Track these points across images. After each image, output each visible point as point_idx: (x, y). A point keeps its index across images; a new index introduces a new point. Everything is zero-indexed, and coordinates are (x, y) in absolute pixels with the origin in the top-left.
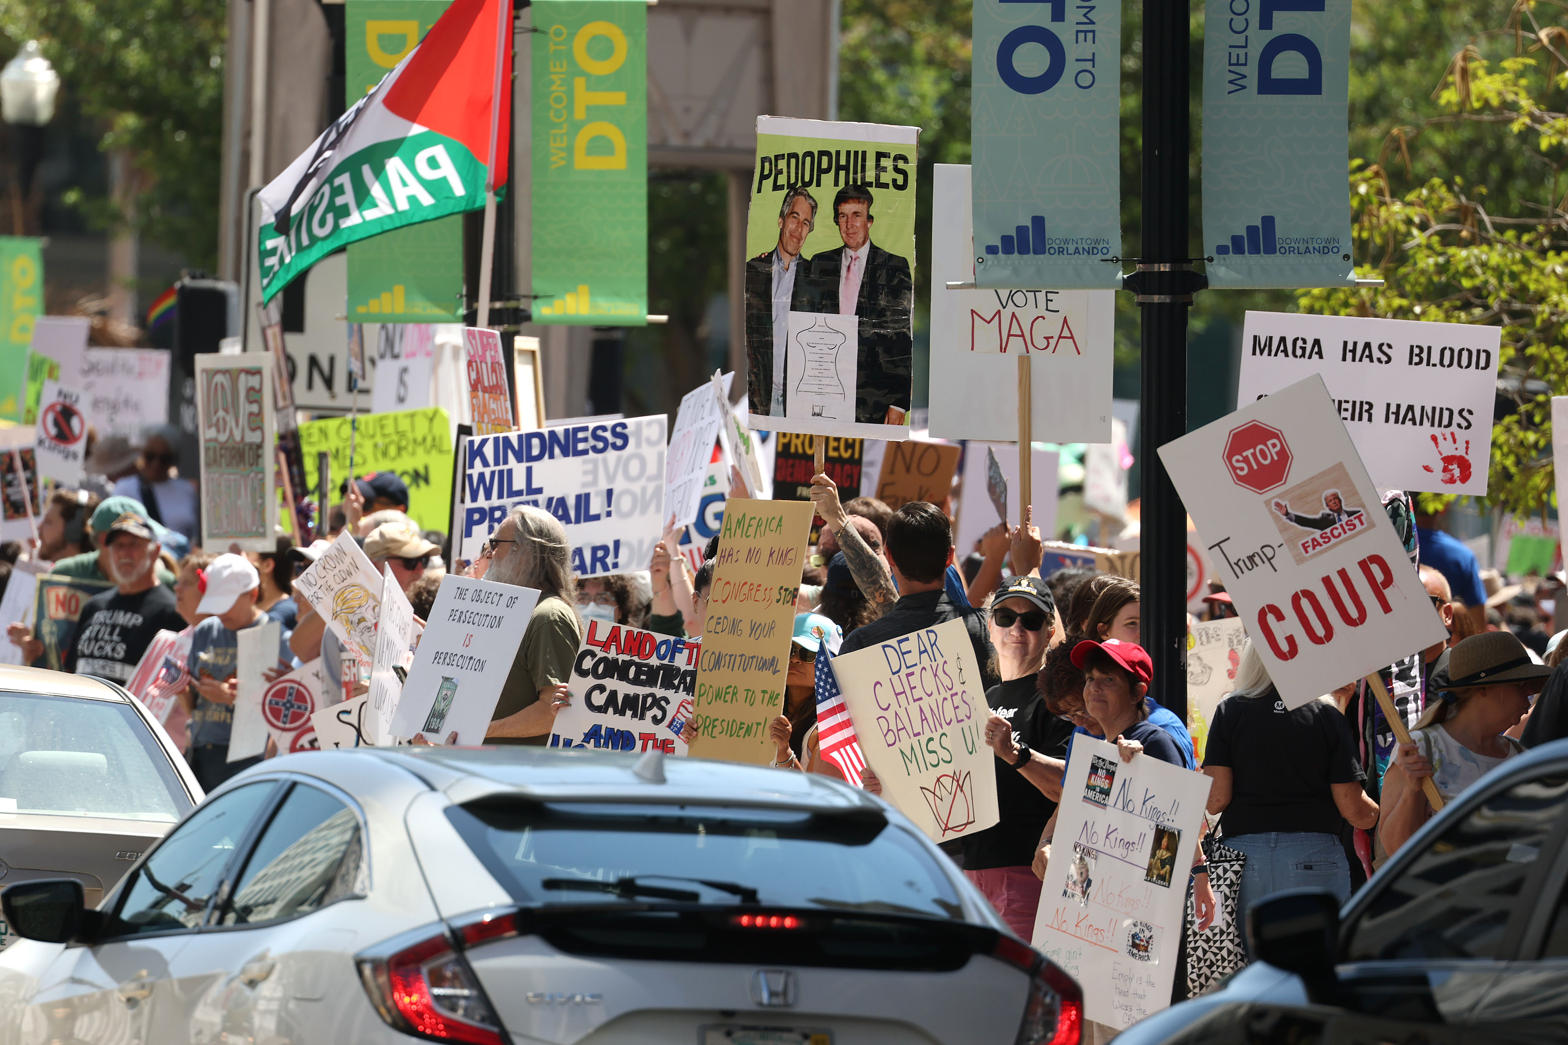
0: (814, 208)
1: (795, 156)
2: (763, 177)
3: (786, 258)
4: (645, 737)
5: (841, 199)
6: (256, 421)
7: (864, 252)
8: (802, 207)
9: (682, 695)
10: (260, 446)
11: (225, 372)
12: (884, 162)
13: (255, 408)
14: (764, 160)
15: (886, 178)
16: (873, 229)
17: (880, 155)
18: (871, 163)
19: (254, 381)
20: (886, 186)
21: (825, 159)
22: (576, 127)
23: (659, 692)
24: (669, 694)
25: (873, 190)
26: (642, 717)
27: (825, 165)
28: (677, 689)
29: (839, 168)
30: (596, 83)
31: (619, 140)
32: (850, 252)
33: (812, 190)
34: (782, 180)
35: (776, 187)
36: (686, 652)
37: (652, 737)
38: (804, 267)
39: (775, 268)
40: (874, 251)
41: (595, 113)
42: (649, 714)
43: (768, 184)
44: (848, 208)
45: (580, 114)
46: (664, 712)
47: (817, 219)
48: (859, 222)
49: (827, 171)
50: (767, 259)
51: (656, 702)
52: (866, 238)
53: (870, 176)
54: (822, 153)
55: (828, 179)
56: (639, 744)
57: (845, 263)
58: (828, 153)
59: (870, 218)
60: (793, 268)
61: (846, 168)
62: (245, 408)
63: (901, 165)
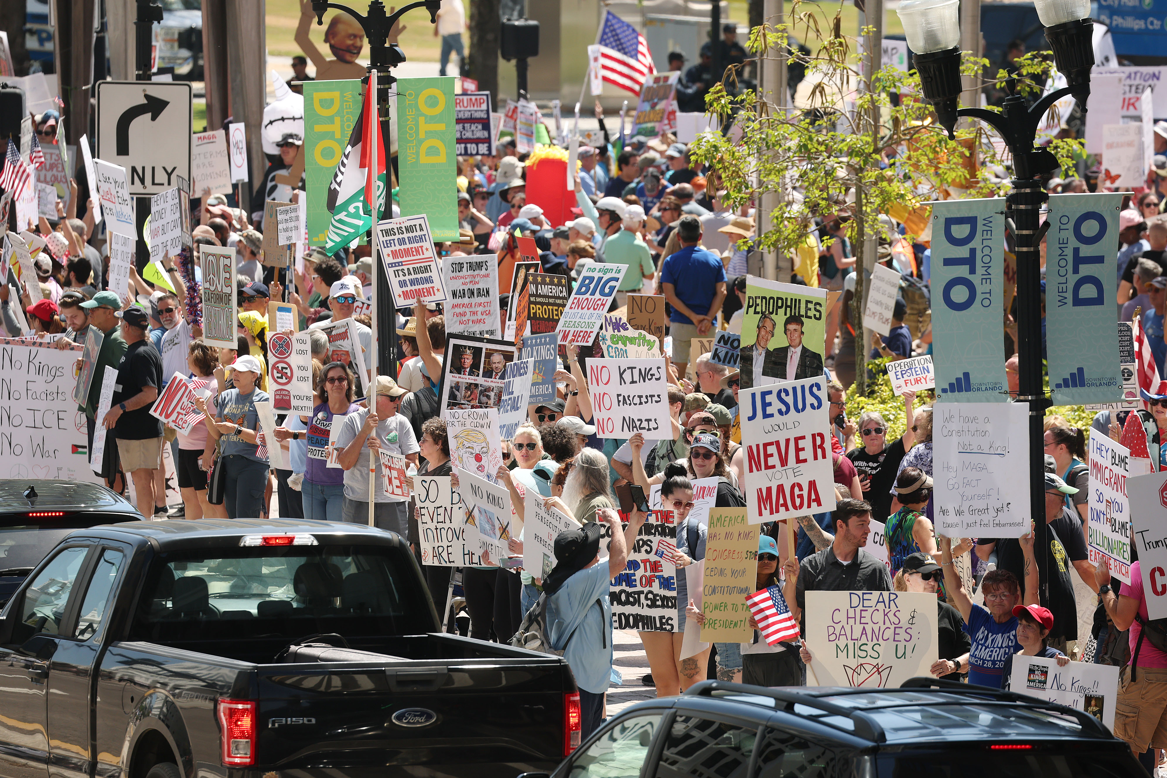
0: (774, 325)
1: (765, 298)
2: (749, 306)
3: (760, 350)
4: (645, 561)
5: (787, 322)
6: (228, 281)
7: (799, 350)
8: (768, 324)
9: (658, 538)
10: (230, 295)
11: (213, 255)
12: (810, 306)
13: (228, 275)
14: (750, 298)
15: (810, 313)
16: (804, 339)
17: (808, 302)
18: (803, 305)
19: (227, 262)
20: (810, 317)
21: (780, 302)
22: (420, 142)
23: (645, 538)
24: (651, 537)
25: (804, 319)
26: (640, 552)
27: (780, 304)
28: (655, 535)
29: (787, 306)
30: (431, 119)
31: (443, 149)
32: (792, 349)
33: (773, 316)
34: (759, 309)
35: (756, 313)
36: (654, 515)
37: (648, 560)
38: (769, 354)
39: (754, 353)
40: (805, 350)
41: (430, 134)
42: (643, 550)
43: (752, 310)
44: (792, 327)
45: (422, 135)
46: (651, 548)
47: (776, 331)
48: (796, 335)
49: (781, 307)
50: (751, 348)
51: (645, 543)
52: (800, 342)
53: (803, 312)
54: (778, 298)
55: (781, 311)
56: (642, 565)
57: (789, 355)
58: (782, 299)
59: (802, 333)
60: (763, 355)
61: (791, 307)
62: (223, 275)
63: (818, 307)
